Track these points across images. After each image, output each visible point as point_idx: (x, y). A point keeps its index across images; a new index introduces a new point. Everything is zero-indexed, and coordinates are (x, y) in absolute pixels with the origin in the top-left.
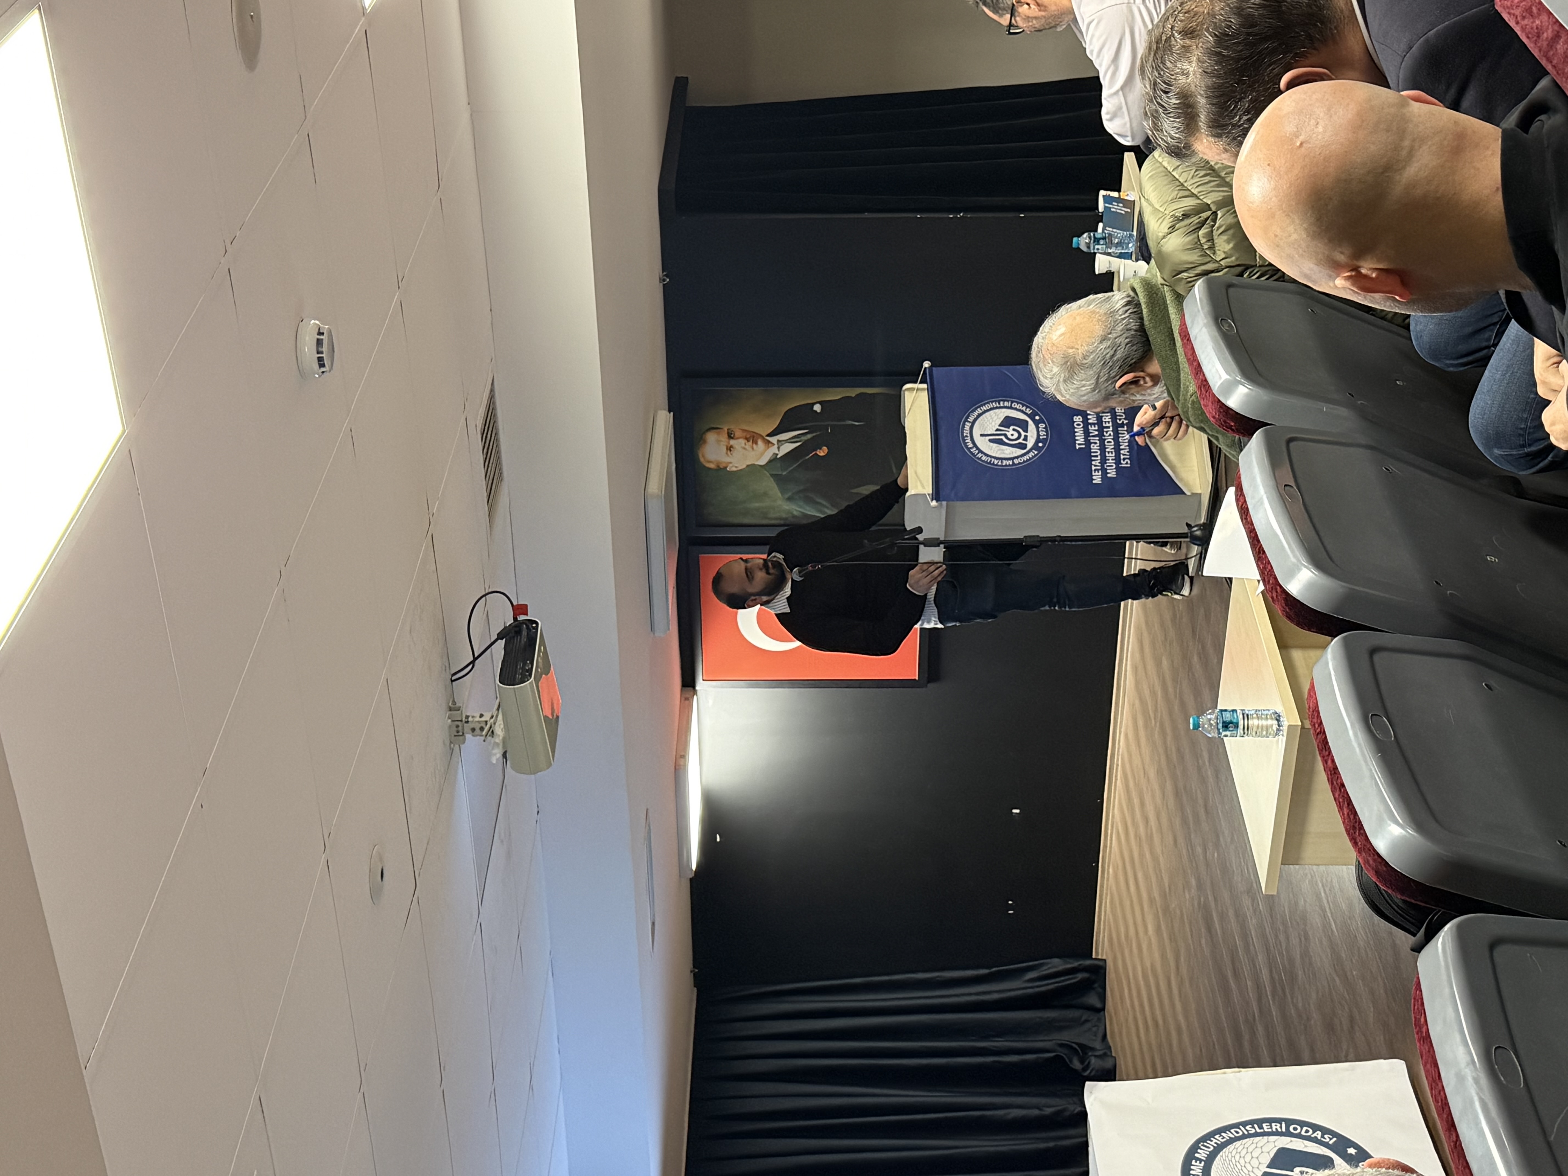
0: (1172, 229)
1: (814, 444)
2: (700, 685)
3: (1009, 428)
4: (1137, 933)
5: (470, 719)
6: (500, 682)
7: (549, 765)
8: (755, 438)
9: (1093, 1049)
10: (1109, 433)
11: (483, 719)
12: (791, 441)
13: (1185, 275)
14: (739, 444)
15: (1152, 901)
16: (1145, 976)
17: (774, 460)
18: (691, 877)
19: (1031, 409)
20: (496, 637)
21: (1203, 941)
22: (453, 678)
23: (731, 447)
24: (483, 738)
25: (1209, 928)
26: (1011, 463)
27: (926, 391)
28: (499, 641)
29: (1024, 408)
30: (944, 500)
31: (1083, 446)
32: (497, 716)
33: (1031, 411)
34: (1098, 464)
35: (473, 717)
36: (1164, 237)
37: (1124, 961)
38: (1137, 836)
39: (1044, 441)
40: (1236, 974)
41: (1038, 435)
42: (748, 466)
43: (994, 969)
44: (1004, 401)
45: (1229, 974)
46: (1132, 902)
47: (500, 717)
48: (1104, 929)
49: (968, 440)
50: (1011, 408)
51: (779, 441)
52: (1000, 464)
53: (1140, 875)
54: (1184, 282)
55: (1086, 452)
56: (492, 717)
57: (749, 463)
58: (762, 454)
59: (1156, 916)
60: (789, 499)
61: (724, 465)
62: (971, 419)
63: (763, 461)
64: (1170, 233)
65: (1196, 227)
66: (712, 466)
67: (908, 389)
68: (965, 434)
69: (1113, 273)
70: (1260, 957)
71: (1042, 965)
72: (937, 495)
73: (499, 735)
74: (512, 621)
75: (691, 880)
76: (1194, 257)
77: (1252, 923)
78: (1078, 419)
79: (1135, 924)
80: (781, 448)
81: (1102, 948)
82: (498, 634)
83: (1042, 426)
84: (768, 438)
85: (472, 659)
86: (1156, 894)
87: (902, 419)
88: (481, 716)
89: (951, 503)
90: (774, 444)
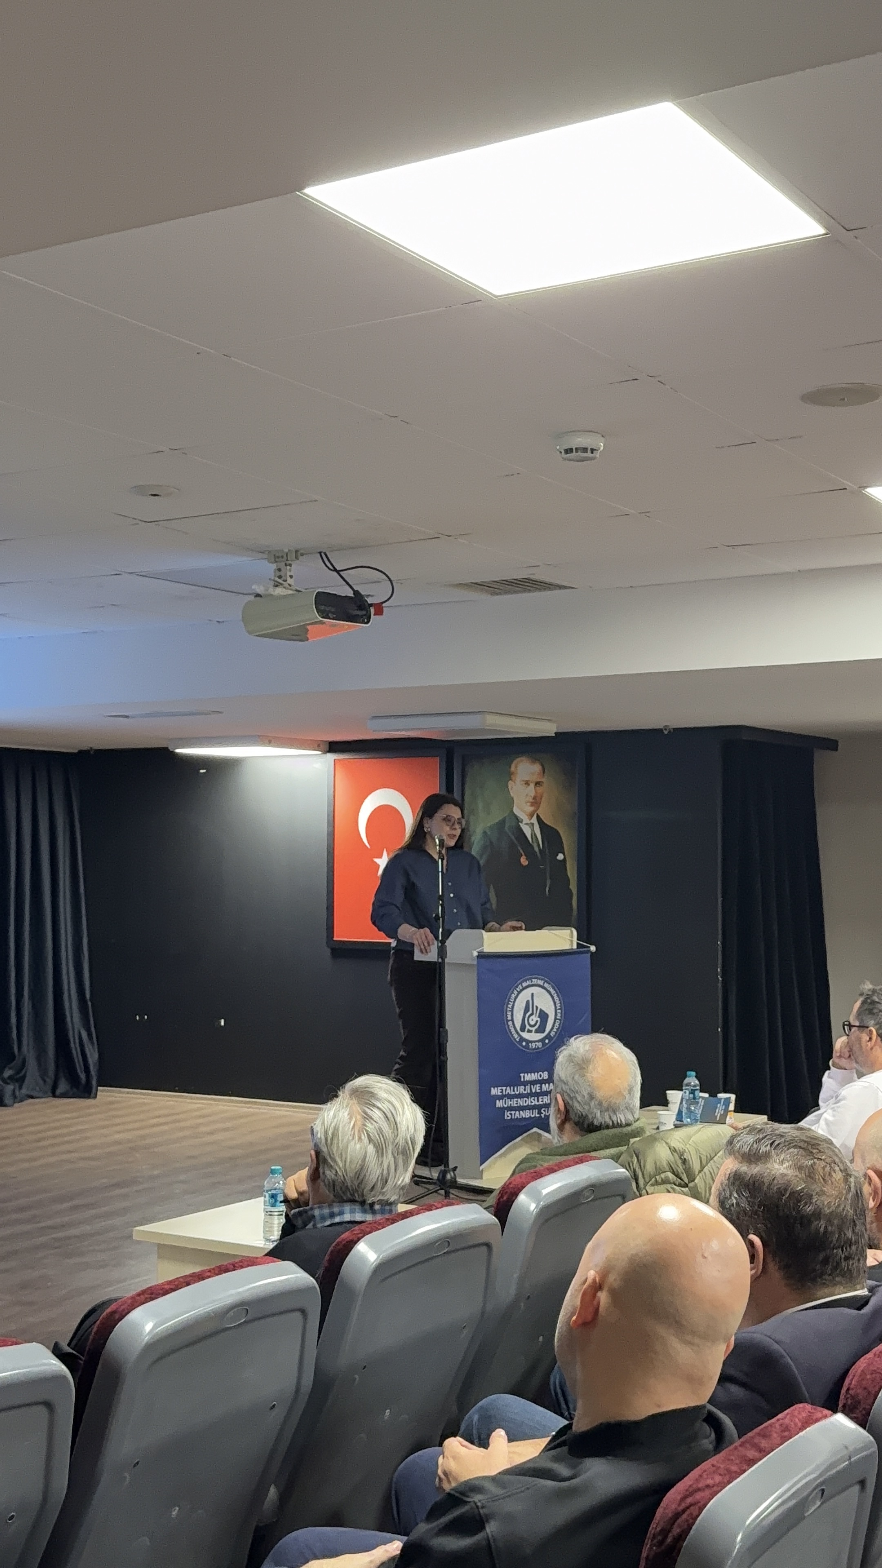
0: (673, 1150)
1: (530, 854)
2: (331, 757)
3: (539, 1017)
4: (117, 1125)
5: (288, 567)
6: (318, 592)
7: (250, 633)
8: (535, 805)
9: (20, 1088)
10: (533, 1101)
11: (289, 579)
12: (534, 835)
13: (636, 1160)
14: (531, 790)
15: (143, 1137)
16: (81, 1131)
17: (518, 820)
18: (169, 748)
19: (554, 1036)
20: (356, 589)
21: (104, 1180)
22: (323, 554)
23: (529, 785)
24: (273, 578)
25: (117, 1185)
26: (508, 1019)
27: (570, 948)
28: (352, 592)
29: (555, 1030)
30: (478, 962)
31: (522, 1080)
32: (291, 590)
33: (552, 1036)
34: (507, 1092)
35: (290, 570)
36: (667, 1143)
37: (95, 1113)
38: (198, 1125)
39: (527, 1047)
40: (75, 1208)
41: (531, 1042)
42: (512, 799)
43: (89, 1003)
44: (561, 1013)
45: (75, 1202)
46: (142, 1120)
47: (290, 592)
48: (122, 1097)
49: (528, 983)
50: (556, 1019)
51: (533, 824)
52: (508, 1009)
53: (166, 1128)
54: (629, 1159)
55: (516, 1082)
56: (290, 585)
57: (515, 799)
58: (522, 810)
59: (129, 1141)
60: (485, 832)
61: (513, 779)
62: (546, 985)
63: (516, 811)
64: (670, 1148)
65: (675, 1170)
66: (513, 768)
67: (572, 932)
68: (533, 980)
69: (667, 1106)
70: (88, 1227)
71: (92, 1043)
72: (482, 956)
73: (274, 591)
74: (369, 603)
75: (167, 748)
76: (649, 1167)
77: (117, 1221)
78: (545, 1075)
79: (123, 1123)
80: (526, 826)
81: (105, 1094)
82: (357, 591)
83: (540, 1045)
84: (535, 816)
85: (338, 569)
86: (148, 1141)
87: (548, 927)
88: (291, 577)
89: (475, 969)
90: (530, 819)
